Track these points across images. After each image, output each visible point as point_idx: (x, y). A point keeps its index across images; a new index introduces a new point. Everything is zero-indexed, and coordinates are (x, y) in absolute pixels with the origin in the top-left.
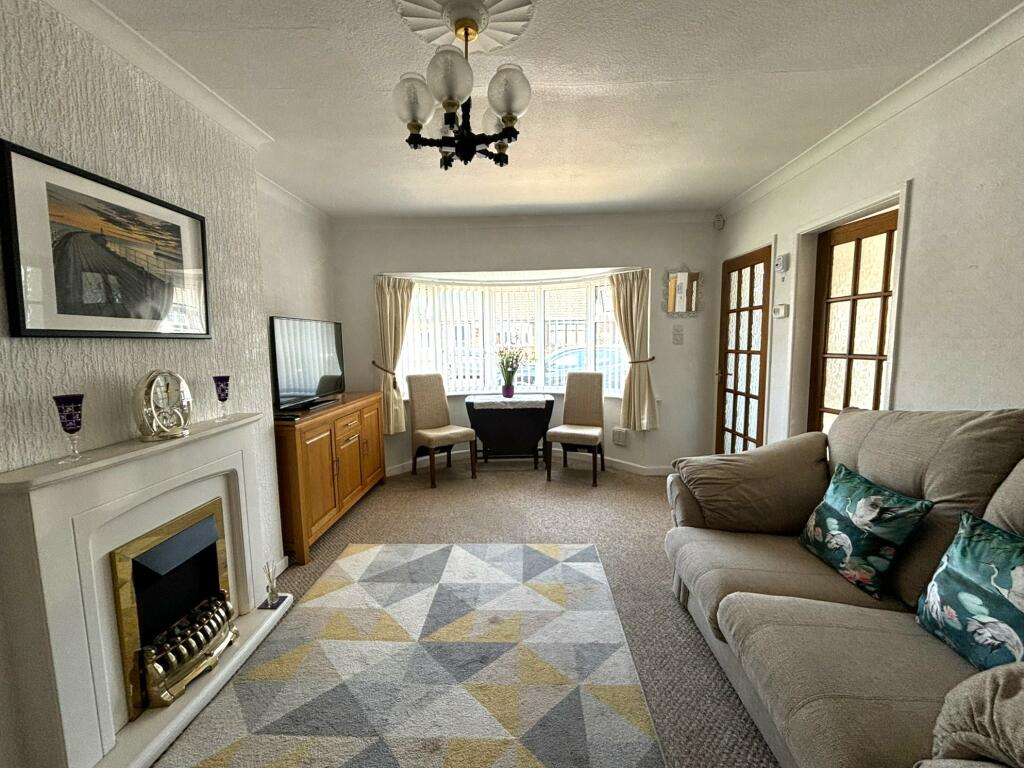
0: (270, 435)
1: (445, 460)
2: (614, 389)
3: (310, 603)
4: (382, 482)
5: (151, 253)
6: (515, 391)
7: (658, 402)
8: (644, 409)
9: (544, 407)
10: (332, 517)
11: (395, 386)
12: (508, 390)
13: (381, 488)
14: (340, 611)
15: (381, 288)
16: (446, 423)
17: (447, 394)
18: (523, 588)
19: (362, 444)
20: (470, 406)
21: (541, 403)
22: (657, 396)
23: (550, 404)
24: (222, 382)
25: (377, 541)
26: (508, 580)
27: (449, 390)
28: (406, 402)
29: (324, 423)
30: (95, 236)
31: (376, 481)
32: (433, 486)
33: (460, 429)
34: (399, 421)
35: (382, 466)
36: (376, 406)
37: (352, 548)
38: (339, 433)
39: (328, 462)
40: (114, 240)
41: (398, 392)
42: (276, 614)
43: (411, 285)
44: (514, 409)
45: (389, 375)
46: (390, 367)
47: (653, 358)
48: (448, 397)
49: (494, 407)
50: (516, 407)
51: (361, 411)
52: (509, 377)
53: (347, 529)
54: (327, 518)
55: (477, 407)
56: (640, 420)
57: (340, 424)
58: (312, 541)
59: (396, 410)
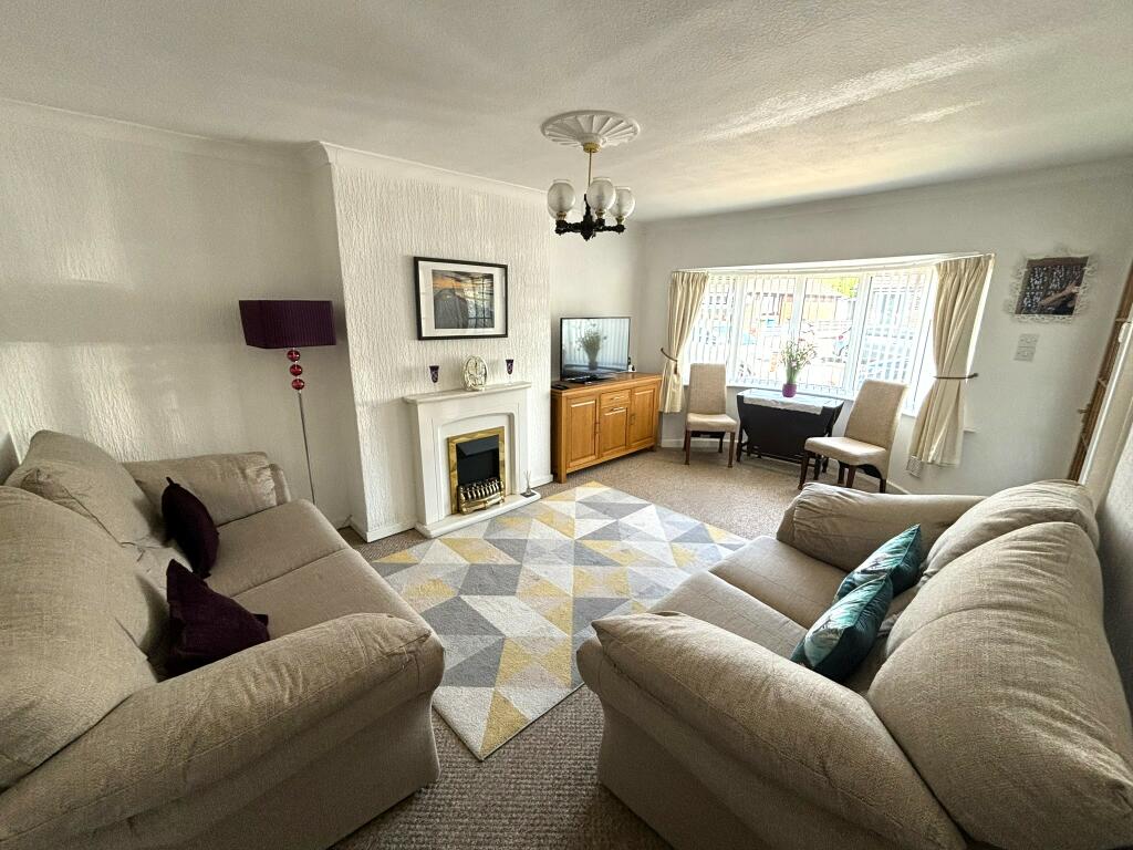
0: (547, 397)
1: (718, 446)
2: (910, 408)
4: (651, 449)
6: (798, 390)
7: (965, 432)
8: (939, 432)
9: (819, 413)
10: (590, 460)
11: (676, 372)
12: (789, 390)
13: (649, 454)
15: (675, 283)
16: (722, 411)
17: (728, 384)
18: (666, 545)
19: (630, 416)
20: (740, 399)
21: (816, 409)
22: (966, 423)
23: (839, 409)
24: (510, 362)
25: (610, 486)
26: (663, 537)
27: (730, 381)
28: (685, 387)
29: (590, 395)
31: (648, 446)
32: (687, 463)
33: (729, 420)
34: (674, 401)
35: (657, 437)
36: (653, 387)
37: (593, 483)
38: (604, 403)
39: (591, 423)
41: (679, 376)
43: (705, 279)
44: (785, 410)
45: (672, 361)
46: (674, 355)
47: (975, 375)
48: (729, 387)
49: (764, 405)
50: (787, 407)
51: (632, 390)
52: (792, 372)
53: (600, 473)
54: (586, 460)
55: (746, 402)
56: (929, 450)
57: (605, 398)
58: (568, 471)
59: (674, 393)
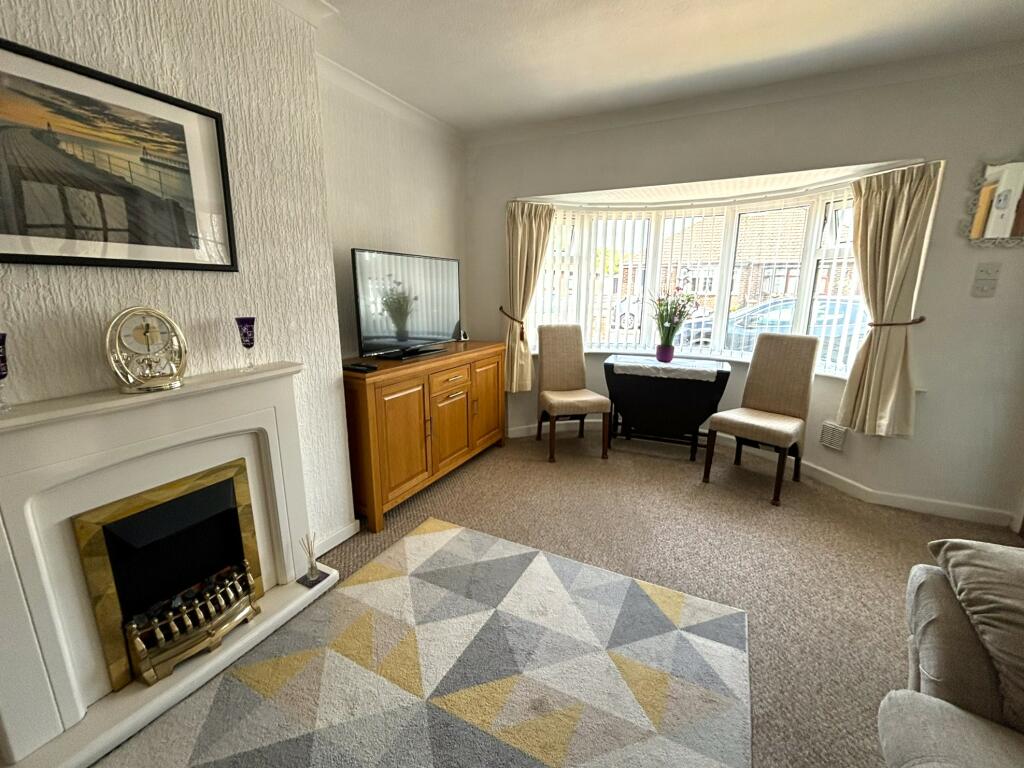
0: (338, 387)
1: (578, 428)
2: (835, 363)
3: (349, 591)
4: (499, 444)
5: (136, 158)
6: (675, 354)
7: (918, 393)
8: (886, 401)
9: (713, 380)
10: (421, 481)
11: (522, 338)
12: (665, 352)
13: (497, 451)
14: (370, 612)
15: (513, 217)
16: (580, 385)
17: (586, 349)
18: (603, 658)
19: (471, 402)
20: (609, 368)
21: (710, 374)
22: (917, 383)
23: (723, 377)
24: (246, 324)
25: (458, 522)
27: (589, 346)
28: (534, 357)
29: (414, 377)
30: (38, 134)
31: (494, 440)
32: (552, 460)
33: (593, 397)
34: (523, 376)
35: (502, 425)
36: (496, 359)
37: (432, 523)
38: (435, 388)
39: (417, 422)
40: (72, 140)
41: (526, 344)
42: (308, 595)
43: (550, 212)
44: (668, 379)
45: (516, 324)
46: (518, 315)
47: (922, 320)
48: (585, 354)
49: (640, 373)
50: (672, 376)
51: (472, 364)
52: (668, 334)
53: (438, 497)
54: (414, 482)
55: (618, 371)
56: (876, 418)
57: (437, 380)
58: (387, 508)
59: (522, 366)
